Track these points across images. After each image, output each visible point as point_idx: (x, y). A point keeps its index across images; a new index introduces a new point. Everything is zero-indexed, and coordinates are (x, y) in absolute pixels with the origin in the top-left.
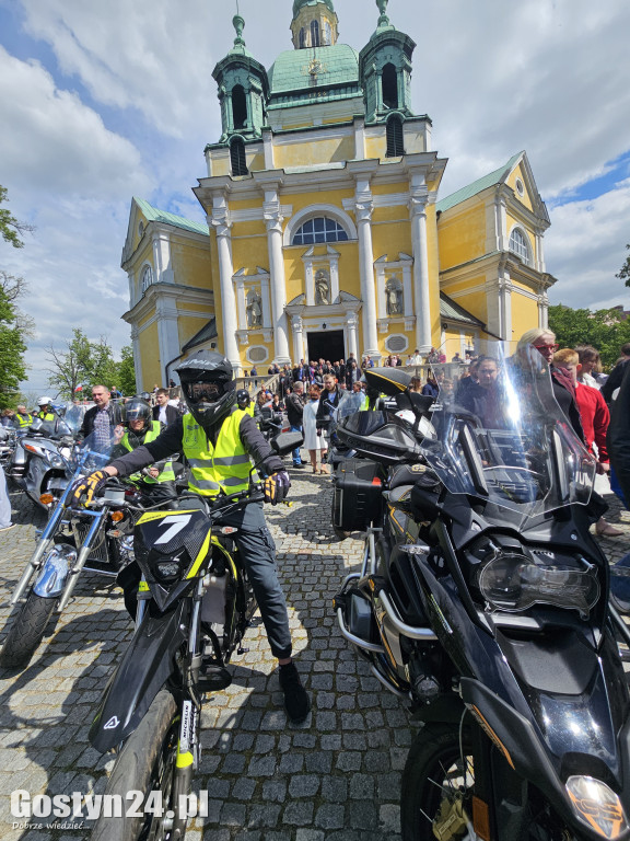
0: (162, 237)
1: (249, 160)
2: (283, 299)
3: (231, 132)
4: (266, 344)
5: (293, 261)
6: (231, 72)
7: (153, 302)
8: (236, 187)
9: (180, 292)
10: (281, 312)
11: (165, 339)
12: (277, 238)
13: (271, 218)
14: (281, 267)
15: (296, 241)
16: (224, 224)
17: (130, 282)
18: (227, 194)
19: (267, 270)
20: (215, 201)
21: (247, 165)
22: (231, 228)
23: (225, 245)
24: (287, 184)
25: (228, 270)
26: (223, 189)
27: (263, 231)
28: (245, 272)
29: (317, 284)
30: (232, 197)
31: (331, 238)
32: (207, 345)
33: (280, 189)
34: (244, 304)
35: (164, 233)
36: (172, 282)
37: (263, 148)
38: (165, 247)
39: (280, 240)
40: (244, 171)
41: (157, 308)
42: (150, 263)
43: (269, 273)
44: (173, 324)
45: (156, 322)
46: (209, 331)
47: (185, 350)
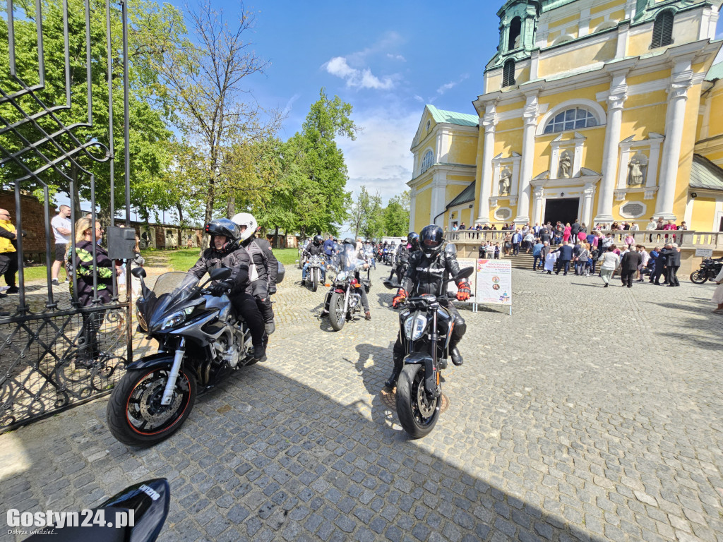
1: (518, 71)
2: (529, 175)
4: (511, 207)
7: (431, 175)
8: (505, 97)
9: (450, 168)
10: (526, 184)
11: (436, 200)
13: (529, 116)
14: (532, 148)
15: (548, 129)
16: (492, 124)
17: (415, 160)
19: (520, 153)
20: (487, 108)
21: (515, 78)
22: (496, 126)
23: (490, 139)
24: (546, 89)
25: (490, 153)
26: (495, 100)
27: (521, 124)
28: (503, 156)
29: (561, 162)
30: (500, 104)
31: (580, 124)
32: (468, 205)
33: (540, 93)
34: (498, 178)
35: (446, 130)
36: (446, 162)
37: (530, 63)
38: (445, 139)
39: (534, 131)
40: (513, 82)
41: (434, 179)
42: (433, 151)
43: (521, 155)
44: (443, 190)
45: (431, 188)
46: (468, 194)
47: (448, 207)
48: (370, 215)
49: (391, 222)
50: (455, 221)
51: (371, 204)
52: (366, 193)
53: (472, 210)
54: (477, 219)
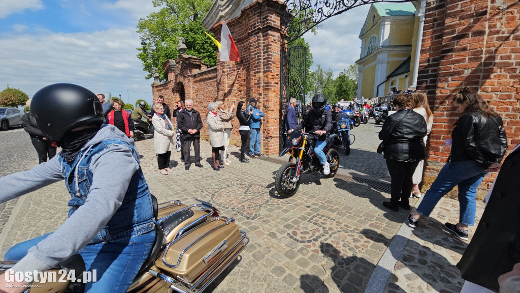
0: (386, 23)
7: (376, 55)
9: (391, 49)
11: (379, 73)
17: (362, 44)
20: (422, 3)
32: (404, 76)
35: (388, 21)
36: (388, 45)
38: (387, 27)
41: (378, 58)
42: (376, 36)
44: (385, 66)
45: (375, 66)
46: (404, 67)
47: (388, 78)
48: (324, 86)
49: (341, 89)
50: (394, 87)
52: (321, 70)
53: (408, 79)
54: (412, 85)
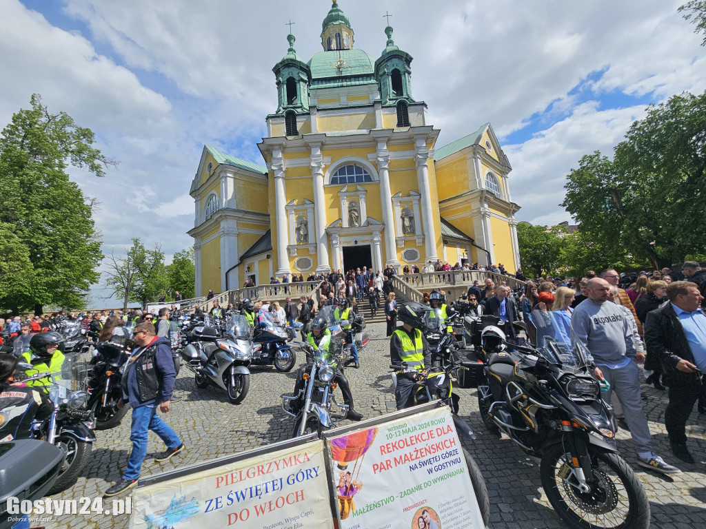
0: (228, 175)
1: (299, 126)
2: (324, 223)
3: (285, 106)
4: (311, 256)
5: (331, 195)
6: (286, 69)
7: (218, 222)
8: (290, 144)
9: (240, 215)
10: (323, 232)
11: (226, 251)
12: (320, 178)
13: (316, 165)
14: (323, 199)
15: (334, 181)
17: (197, 206)
18: (283, 148)
19: (312, 201)
20: (274, 153)
21: (298, 130)
22: (285, 172)
23: (280, 184)
24: (327, 143)
25: (283, 201)
26: (281, 145)
27: (310, 174)
28: (295, 202)
29: (350, 211)
30: (286, 150)
31: (359, 180)
32: (264, 256)
33: (322, 146)
34: (294, 226)
35: (231, 172)
36: (235, 208)
37: (309, 118)
38: (230, 182)
39: (322, 180)
40: (296, 133)
41: (221, 227)
42: (215, 193)
43: (314, 203)
44: (234, 239)
46: (264, 244)
47: (242, 259)
48: (147, 274)
49: (178, 280)
50: (252, 274)
51: (148, 260)
52: (141, 247)
53: (271, 261)
54: (278, 270)
